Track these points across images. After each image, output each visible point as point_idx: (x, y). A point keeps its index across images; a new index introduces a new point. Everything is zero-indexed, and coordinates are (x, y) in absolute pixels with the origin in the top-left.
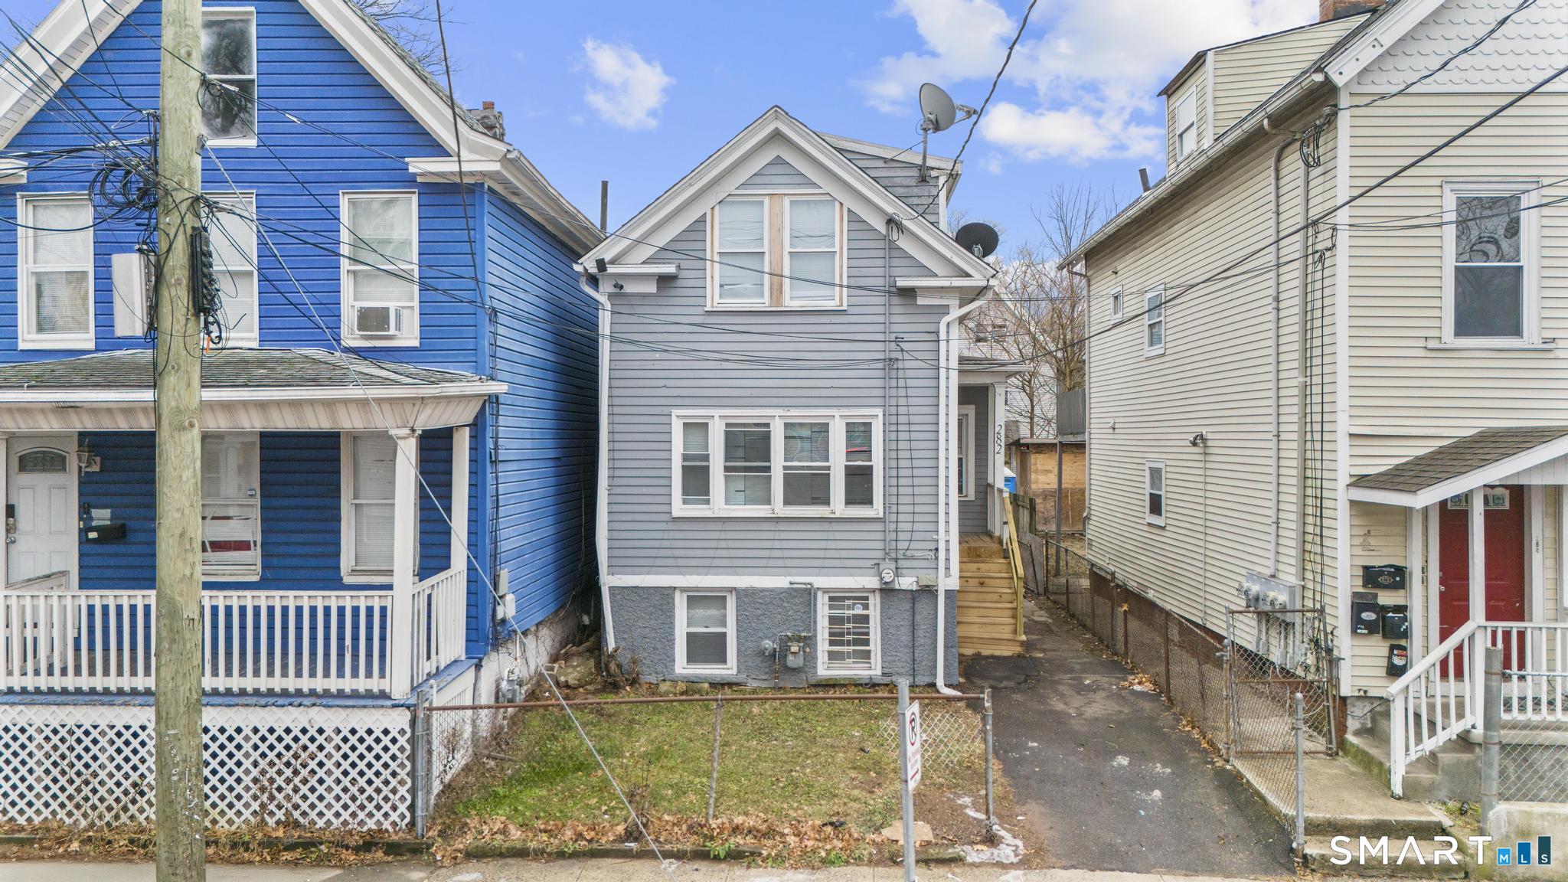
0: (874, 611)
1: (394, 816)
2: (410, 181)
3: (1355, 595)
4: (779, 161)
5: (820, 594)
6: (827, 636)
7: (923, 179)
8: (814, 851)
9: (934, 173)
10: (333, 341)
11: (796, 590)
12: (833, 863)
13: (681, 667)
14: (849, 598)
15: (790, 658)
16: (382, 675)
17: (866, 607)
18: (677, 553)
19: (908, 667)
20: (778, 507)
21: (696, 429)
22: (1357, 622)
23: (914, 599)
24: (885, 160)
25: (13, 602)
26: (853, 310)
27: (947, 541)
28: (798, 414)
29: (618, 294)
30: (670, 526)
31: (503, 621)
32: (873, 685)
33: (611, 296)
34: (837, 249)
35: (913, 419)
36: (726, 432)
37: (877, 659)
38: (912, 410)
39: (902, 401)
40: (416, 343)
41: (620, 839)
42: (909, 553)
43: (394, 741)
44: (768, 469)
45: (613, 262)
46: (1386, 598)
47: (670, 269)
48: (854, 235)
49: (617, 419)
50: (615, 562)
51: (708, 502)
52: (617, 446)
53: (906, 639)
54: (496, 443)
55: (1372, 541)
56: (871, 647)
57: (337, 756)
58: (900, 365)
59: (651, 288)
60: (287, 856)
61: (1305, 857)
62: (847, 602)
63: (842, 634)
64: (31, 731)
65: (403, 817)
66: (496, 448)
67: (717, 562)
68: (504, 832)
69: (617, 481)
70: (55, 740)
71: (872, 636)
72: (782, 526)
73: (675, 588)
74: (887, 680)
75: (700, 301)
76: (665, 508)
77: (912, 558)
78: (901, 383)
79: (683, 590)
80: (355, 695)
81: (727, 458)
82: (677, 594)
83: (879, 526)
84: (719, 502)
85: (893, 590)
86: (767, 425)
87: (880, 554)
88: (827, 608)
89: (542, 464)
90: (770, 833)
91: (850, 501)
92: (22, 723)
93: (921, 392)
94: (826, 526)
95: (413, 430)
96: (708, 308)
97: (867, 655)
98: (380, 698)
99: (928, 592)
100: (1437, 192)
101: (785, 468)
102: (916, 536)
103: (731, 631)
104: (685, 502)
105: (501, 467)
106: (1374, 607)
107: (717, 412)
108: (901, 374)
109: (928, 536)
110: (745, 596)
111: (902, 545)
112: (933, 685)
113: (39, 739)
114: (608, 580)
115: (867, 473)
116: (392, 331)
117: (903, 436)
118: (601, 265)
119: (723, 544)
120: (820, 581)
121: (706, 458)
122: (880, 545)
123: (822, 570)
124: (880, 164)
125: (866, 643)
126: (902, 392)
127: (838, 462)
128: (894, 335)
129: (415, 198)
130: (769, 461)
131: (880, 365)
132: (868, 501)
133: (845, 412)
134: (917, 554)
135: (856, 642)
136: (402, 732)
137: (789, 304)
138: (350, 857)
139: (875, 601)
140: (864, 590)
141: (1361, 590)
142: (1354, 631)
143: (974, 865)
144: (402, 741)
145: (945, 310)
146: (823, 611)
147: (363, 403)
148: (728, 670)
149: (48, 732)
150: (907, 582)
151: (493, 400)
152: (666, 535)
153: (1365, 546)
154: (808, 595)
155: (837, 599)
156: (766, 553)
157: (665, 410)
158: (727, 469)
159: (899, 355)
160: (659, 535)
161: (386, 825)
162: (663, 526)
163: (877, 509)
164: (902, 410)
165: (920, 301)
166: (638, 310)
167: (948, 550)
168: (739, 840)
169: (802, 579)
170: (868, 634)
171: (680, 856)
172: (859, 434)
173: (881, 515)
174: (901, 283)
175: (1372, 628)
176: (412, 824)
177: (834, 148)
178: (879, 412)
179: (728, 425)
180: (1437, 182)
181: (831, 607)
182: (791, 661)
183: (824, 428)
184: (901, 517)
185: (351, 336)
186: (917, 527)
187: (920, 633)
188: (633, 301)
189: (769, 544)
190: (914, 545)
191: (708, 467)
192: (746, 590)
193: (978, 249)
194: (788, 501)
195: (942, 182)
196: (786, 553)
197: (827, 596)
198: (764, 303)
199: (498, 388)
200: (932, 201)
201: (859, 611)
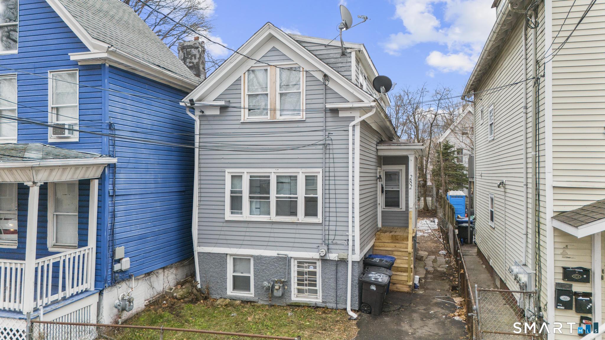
0: (319, 270)
2: (75, 64)
3: (557, 284)
4: (274, 49)
5: (292, 260)
6: (296, 281)
7: (343, 54)
9: (349, 51)
11: (280, 258)
13: (230, 292)
14: (306, 263)
15: (275, 291)
16: (20, 302)
17: (315, 267)
19: (334, 299)
20: (273, 217)
21: (236, 178)
22: (558, 302)
23: (337, 265)
24: (325, 46)
26: (308, 120)
27: (353, 236)
28: (284, 172)
29: (203, 117)
30: (225, 224)
31: (121, 271)
32: (316, 307)
33: (200, 116)
34: (301, 90)
35: (337, 174)
36: (250, 180)
37: (320, 293)
38: (336, 169)
39: (332, 165)
40: (77, 140)
42: (334, 242)
43: (20, 336)
44: (268, 198)
46: (577, 288)
47: (222, 103)
48: (309, 83)
49: (202, 173)
50: (201, 240)
51: (241, 213)
52: (202, 186)
53: (333, 285)
54: (114, 187)
55: (569, 252)
56: (317, 288)
58: (331, 147)
59: (217, 112)
62: (305, 265)
63: (303, 280)
66: (114, 189)
67: (245, 243)
69: (202, 203)
71: (317, 283)
72: (275, 226)
73: (227, 254)
74: (324, 305)
75: (238, 118)
76: (222, 216)
77: (336, 244)
78: (331, 156)
79: (231, 255)
80: (9, 310)
81: (251, 192)
82: (228, 257)
83: (320, 227)
84: (246, 214)
85: (327, 260)
86: (269, 177)
87: (320, 241)
88: (296, 267)
91: (307, 214)
93: (341, 160)
94: (295, 227)
95: (35, 183)
96: (242, 121)
97: (315, 292)
98: (18, 314)
99: (343, 261)
101: (277, 197)
102: (338, 233)
103: (252, 276)
104: (232, 213)
105: (118, 198)
106: (569, 293)
107: (245, 170)
108: (331, 151)
109: (344, 233)
110: (258, 259)
111: (331, 237)
112: (345, 309)
114: (197, 249)
115: (315, 200)
116: (67, 134)
117: (332, 182)
118: (192, 102)
119: (247, 234)
120: (291, 254)
121: (241, 192)
122: (320, 237)
123: (293, 248)
124: (323, 47)
125: (315, 285)
126: (331, 161)
127: (301, 194)
128: (327, 133)
129: (77, 73)
130: (269, 194)
131: (321, 147)
132: (315, 215)
133: (304, 170)
134: (339, 242)
135: (310, 285)
136: (23, 332)
137: (279, 118)
139: (319, 264)
140: (313, 259)
141: (562, 282)
142: (556, 306)
144: (24, 336)
145: (353, 118)
146: (294, 269)
147: (10, 170)
148: (250, 295)
150: (333, 256)
151: (112, 167)
152: (223, 229)
153: (564, 255)
154: (286, 261)
155: (300, 263)
156: (267, 239)
157: (223, 169)
158: (251, 198)
159: (330, 142)
160: (220, 228)
162: (221, 224)
163: (319, 219)
164: (332, 169)
165: (341, 114)
166: (212, 122)
167: (353, 241)
169: (283, 252)
170: (316, 281)
172: (310, 181)
173: (321, 222)
174: (329, 106)
175: (567, 306)
177: (297, 41)
178: (320, 170)
179: (251, 177)
181: (298, 267)
182: (276, 293)
183: (294, 178)
184: (331, 223)
185: (51, 137)
186: (338, 228)
187: (340, 282)
188: (209, 118)
189: (268, 235)
190: (337, 237)
191: (241, 197)
192: (257, 256)
193: (383, 89)
194: (278, 214)
195: (353, 55)
196: (277, 239)
197: (296, 261)
198: (268, 118)
199: (114, 160)
200: (348, 64)
201: (311, 269)
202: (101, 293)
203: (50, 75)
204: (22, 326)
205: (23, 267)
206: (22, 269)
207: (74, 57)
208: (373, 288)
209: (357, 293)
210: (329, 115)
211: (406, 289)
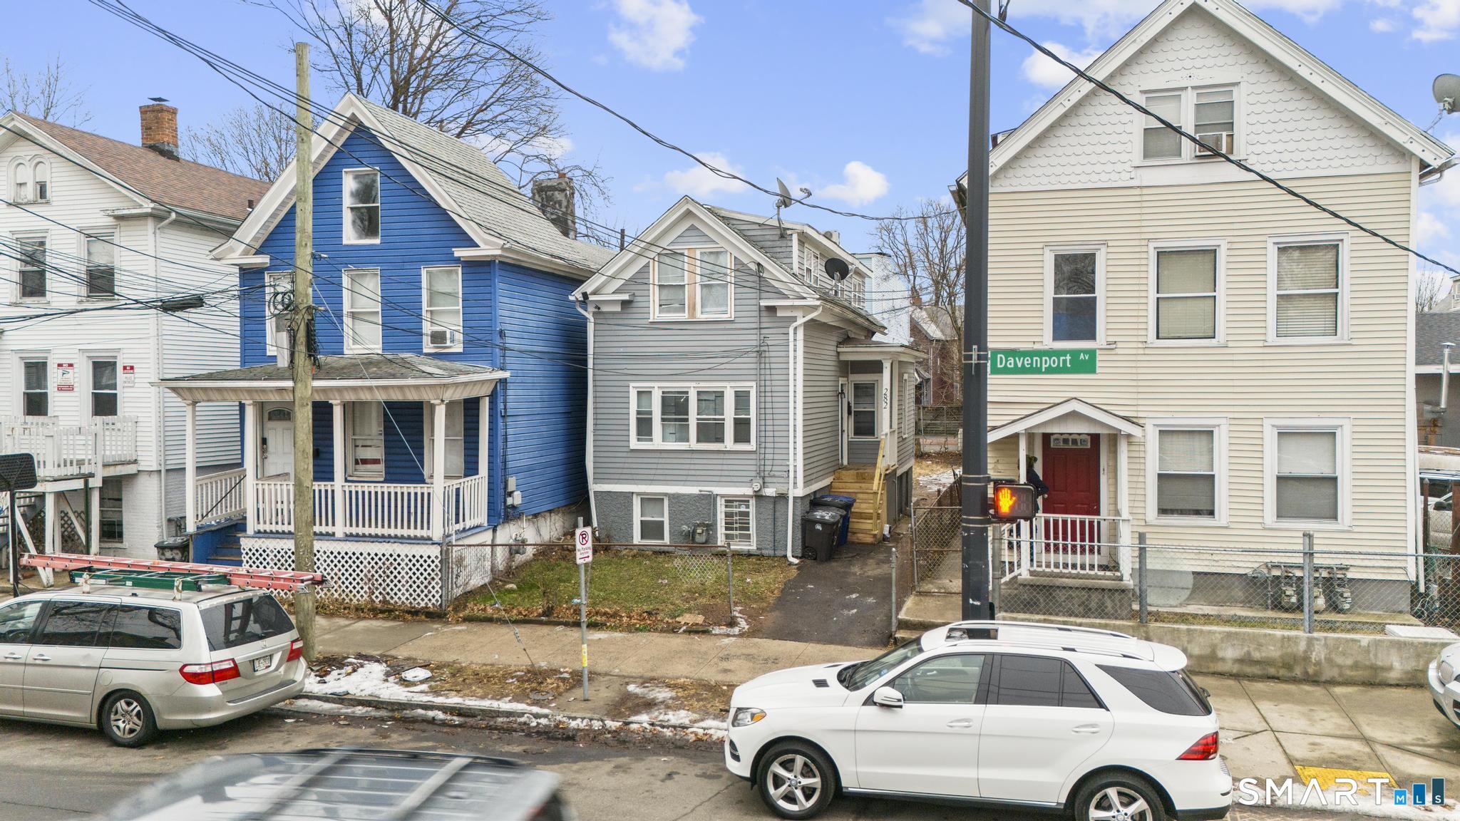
0: (752, 510)
1: (433, 601)
2: (458, 260)
4: (693, 228)
5: (719, 498)
6: (723, 524)
7: (782, 236)
8: (633, 625)
9: (789, 232)
10: (419, 351)
11: (703, 495)
12: (641, 631)
13: (637, 539)
14: (736, 501)
15: (697, 536)
16: (428, 528)
17: (748, 507)
18: (633, 471)
19: (771, 545)
20: (693, 444)
21: (644, 395)
23: (775, 502)
24: (760, 225)
25: (260, 487)
26: (737, 320)
27: (795, 466)
28: (706, 386)
29: (598, 313)
30: (629, 455)
31: (513, 507)
32: (749, 555)
33: (594, 313)
34: (728, 281)
35: (774, 389)
36: (663, 397)
37: (754, 539)
38: (774, 383)
39: (768, 377)
40: (461, 350)
41: (540, 615)
42: (772, 473)
43: (433, 562)
44: (687, 420)
45: (594, 293)
47: (626, 297)
48: (738, 273)
49: (598, 389)
50: (598, 476)
51: (651, 440)
52: (599, 405)
53: (770, 527)
54: (505, 406)
55: (999, 467)
56: (751, 532)
57: (407, 569)
58: (767, 354)
59: (618, 309)
60: (381, 616)
61: (895, 639)
62: (735, 503)
63: (732, 524)
64: (268, 552)
65: (437, 601)
66: (505, 409)
67: (657, 478)
68: (484, 610)
69: (598, 427)
70: (279, 556)
71: (751, 526)
72: (695, 456)
73: (632, 493)
74: (758, 552)
75: (646, 316)
76: (625, 444)
77: (774, 476)
78: (768, 366)
79: (638, 494)
80: (416, 538)
81: (663, 413)
82: (635, 496)
83: (753, 456)
84: (658, 441)
85: (762, 496)
86: (687, 393)
87: (754, 474)
88: (723, 507)
89: (558, 416)
90: (615, 615)
91: (737, 440)
92: (264, 548)
93: (779, 371)
94: (722, 456)
95: (442, 401)
96: (652, 320)
97: (748, 536)
98: (427, 540)
99: (783, 497)
100: (1040, 252)
101: (698, 419)
102: (775, 462)
103: (666, 519)
104: (639, 440)
105: (509, 419)
107: (656, 385)
108: (767, 360)
109: (784, 463)
110: (674, 498)
111: (768, 468)
112: (785, 556)
113: (272, 556)
114: (594, 487)
115: (747, 422)
116: (448, 344)
117: (768, 399)
118: (585, 295)
119: (660, 466)
120: (717, 490)
121: (650, 413)
122: (754, 468)
123: (719, 483)
124: (757, 227)
125: (748, 529)
126: (767, 372)
127: (729, 415)
128: (762, 336)
129: (460, 269)
130: (687, 414)
131: (755, 355)
132: (748, 441)
133: (733, 384)
134: (776, 474)
135: (741, 529)
136: (437, 557)
137: (700, 316)
138: (409, 617)
139: (752, 502)
140: (744, 496)
143: (716, 635)
144: (437, 562)
145: (794, 319)
146: (721, 509)
147: (417, 387)
148: (664, 543)
149: (275, 552)
150: (770, 491)
151: (503, 382)
152: (628, 460)
153: (995, 469)
154: (711, 499)
155: (729, 502)
156: (686, 473)
157: (626, 383)
158: (663, 420)
159: (766, 348)
160: (623, 460)
161: (430, 605)
162: (625, 455)
163: (752, 446)
164: (767, 383)
165: (779, 314)
166: (611, 321)
167: (795, 472)
168: (599, 618)
169: (706, 489)
170: (748, 524)
171: (566, 624)
172: (742, 399)
173: (754, 449)
174: (764, 303)
176: (441, 605)
178: (754, 384)
179: (663, 393)
180: (1040, 246)
181: (726, 506)
182: (698, 538)
183: (720, 395)
184: (767, 451)
185: (428, 347)
186: (776, 457)
187: (779, 524)
188: (607, 316)
189: (687, 467)
190: (775, 468)
191: (652, 418)
192: (673, 495)
193: (837, 275)
194: (699, 441)
195: (795, 237)
196: (698, 473)
197: (723, 500)
198: (684, 316)
199: (506, 375)
200: (788, 249)
201: (743, 509)
202: (494, 530)
203: (424, 272)
204: (435, 551)
205: (431, 491)
206: (429, 494)
207: (460, 253)
208: (819, 527)
209: (799, 535)
210: (764, 314)
211: (869, 539)
